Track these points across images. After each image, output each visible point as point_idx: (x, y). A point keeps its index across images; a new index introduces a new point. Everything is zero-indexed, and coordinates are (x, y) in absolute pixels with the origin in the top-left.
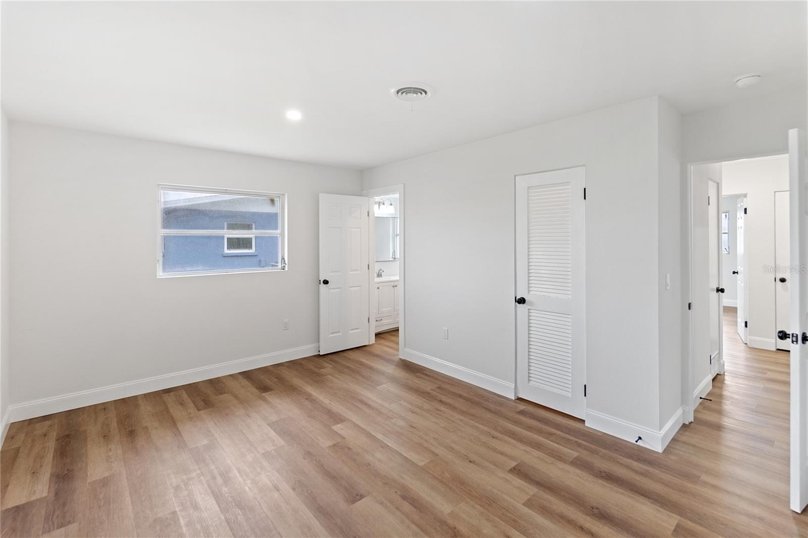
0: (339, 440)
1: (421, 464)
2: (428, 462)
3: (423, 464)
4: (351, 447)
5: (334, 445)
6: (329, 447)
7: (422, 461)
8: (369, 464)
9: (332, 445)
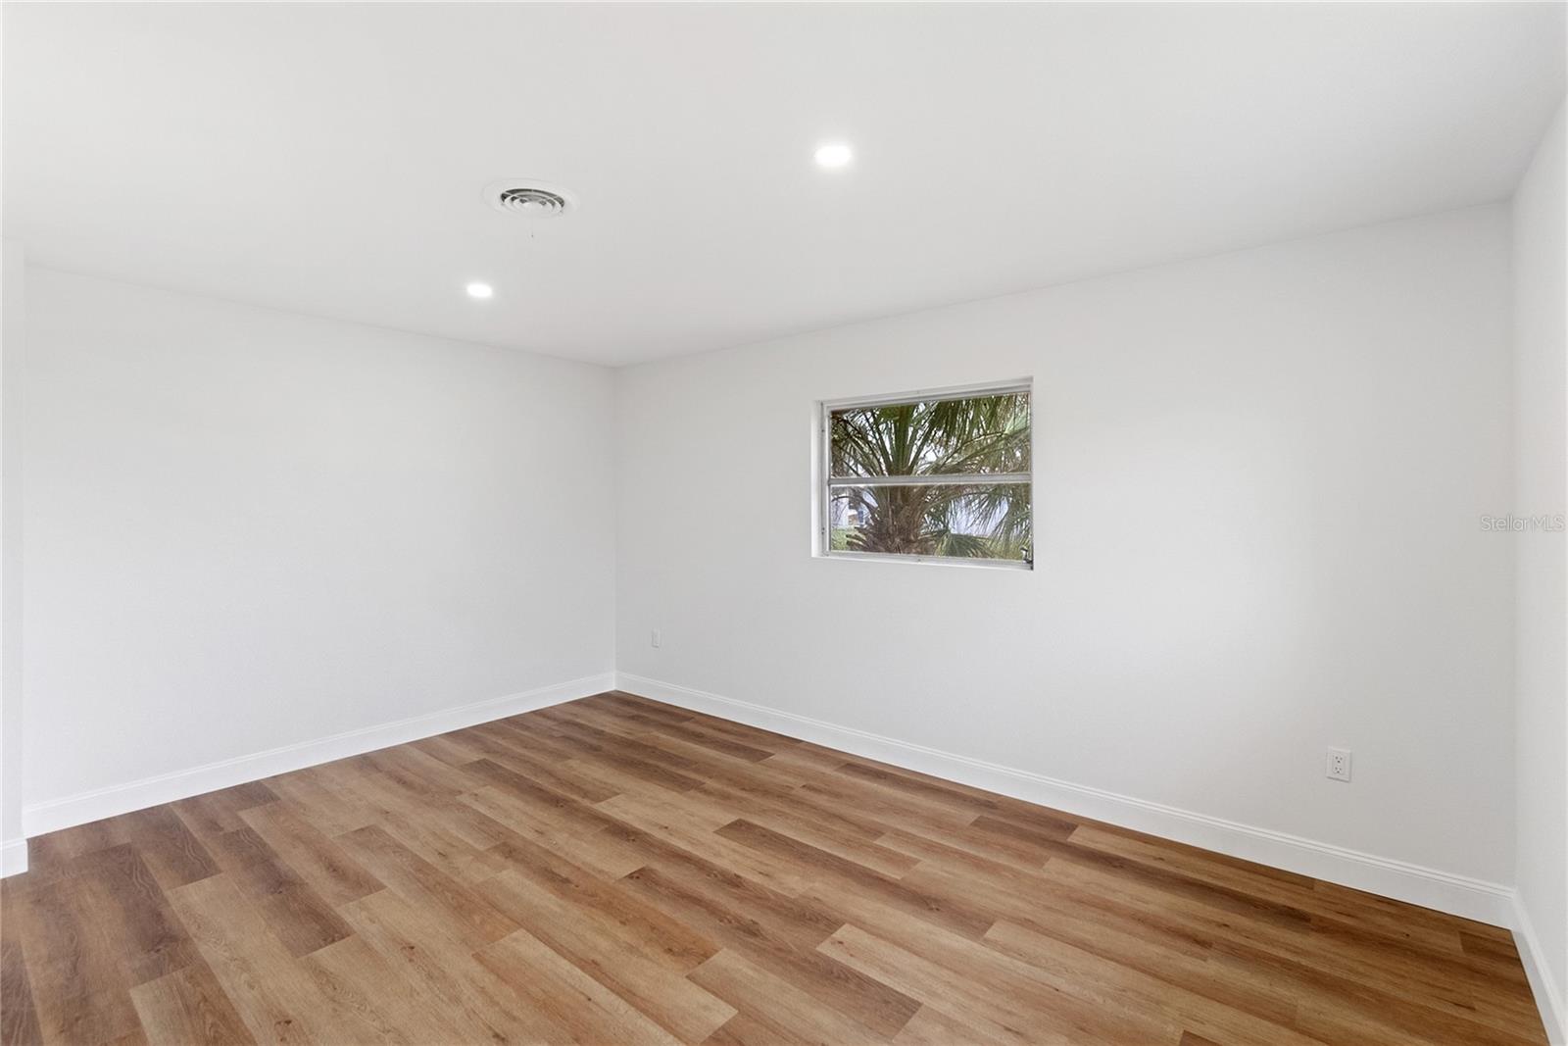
0: (700, 970)
1: (520, 933)
2: (502, 937)
3: (515, 934)
4: (667, 957)
5: (707, 958)
6: (717, 951)
7: (516, 940)
8: (622, 922)
9: (712, 955)
